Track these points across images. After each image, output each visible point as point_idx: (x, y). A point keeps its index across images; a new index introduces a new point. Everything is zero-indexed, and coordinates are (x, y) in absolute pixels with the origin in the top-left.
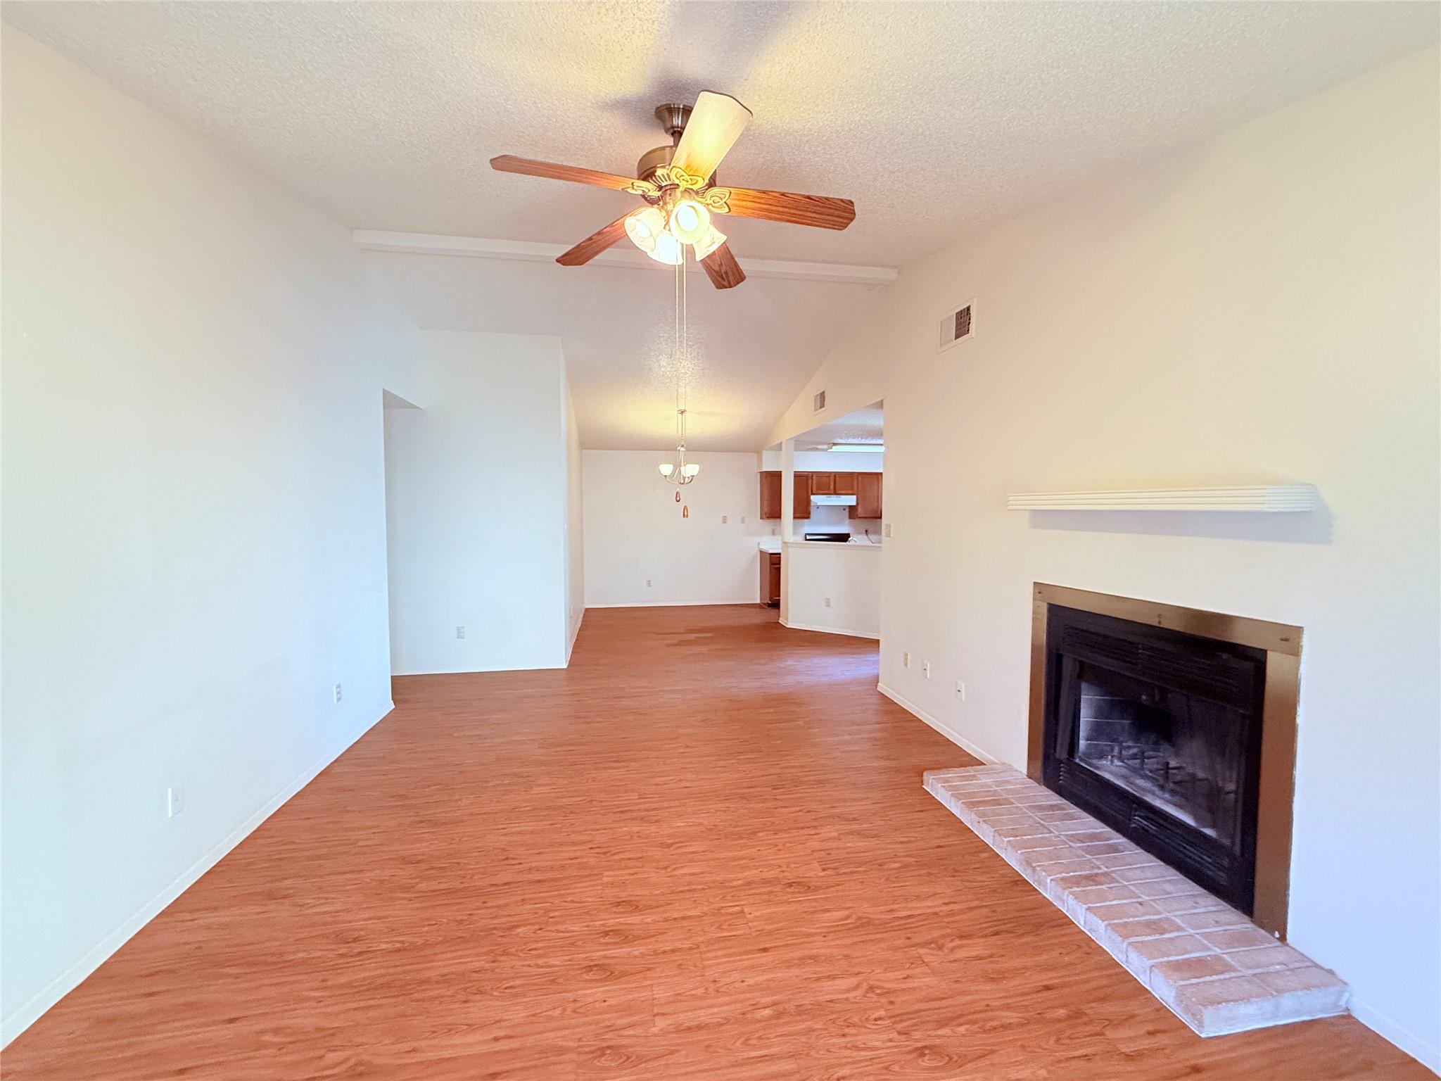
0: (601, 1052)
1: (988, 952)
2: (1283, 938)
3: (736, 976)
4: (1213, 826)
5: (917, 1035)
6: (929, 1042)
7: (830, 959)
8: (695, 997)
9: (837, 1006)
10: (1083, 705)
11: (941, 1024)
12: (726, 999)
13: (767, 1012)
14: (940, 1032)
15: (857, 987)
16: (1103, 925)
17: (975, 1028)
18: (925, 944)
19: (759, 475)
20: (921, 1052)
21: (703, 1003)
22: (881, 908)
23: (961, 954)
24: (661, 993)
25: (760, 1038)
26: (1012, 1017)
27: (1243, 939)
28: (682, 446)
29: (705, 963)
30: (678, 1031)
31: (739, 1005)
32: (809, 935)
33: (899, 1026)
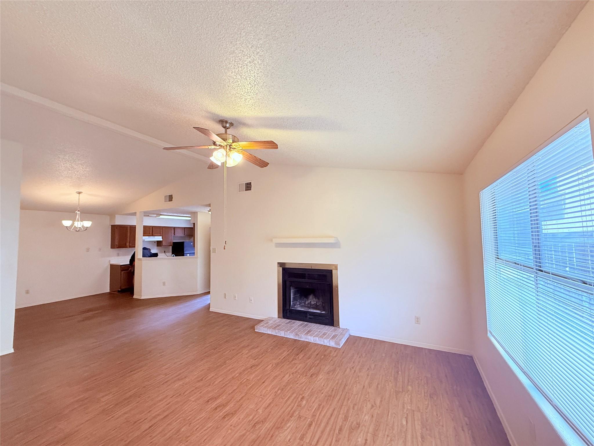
0: (254, 426)
1: (304, 355)
2: (339, 327)
3: (264, 391)
4: (324, 311)
5: (308, 374)
6: (311, 374)
7: (279, 374)
8: (260, 401)
9: (290, 381)
10: (291, 293)
11: (310, 370)
12: (268, 396)
13: (279, 391)
14: (311, 371)
15: (290, 375)
16: (317, 338)
17: (314, 367)
18: (292, 360)
19: (111, 226)
20: (311, 376)
21: (263, 401)
22: (277, 359)
23: (300, 358)
24: (252, 406)
25: (284, 396)
26: (318, 362)
27: (335, 330)
28: (79, 211)
29: (254, 394)
30: (266, 408)
31: (272, 395)
32: (269, 374)
33: (304, 375)
